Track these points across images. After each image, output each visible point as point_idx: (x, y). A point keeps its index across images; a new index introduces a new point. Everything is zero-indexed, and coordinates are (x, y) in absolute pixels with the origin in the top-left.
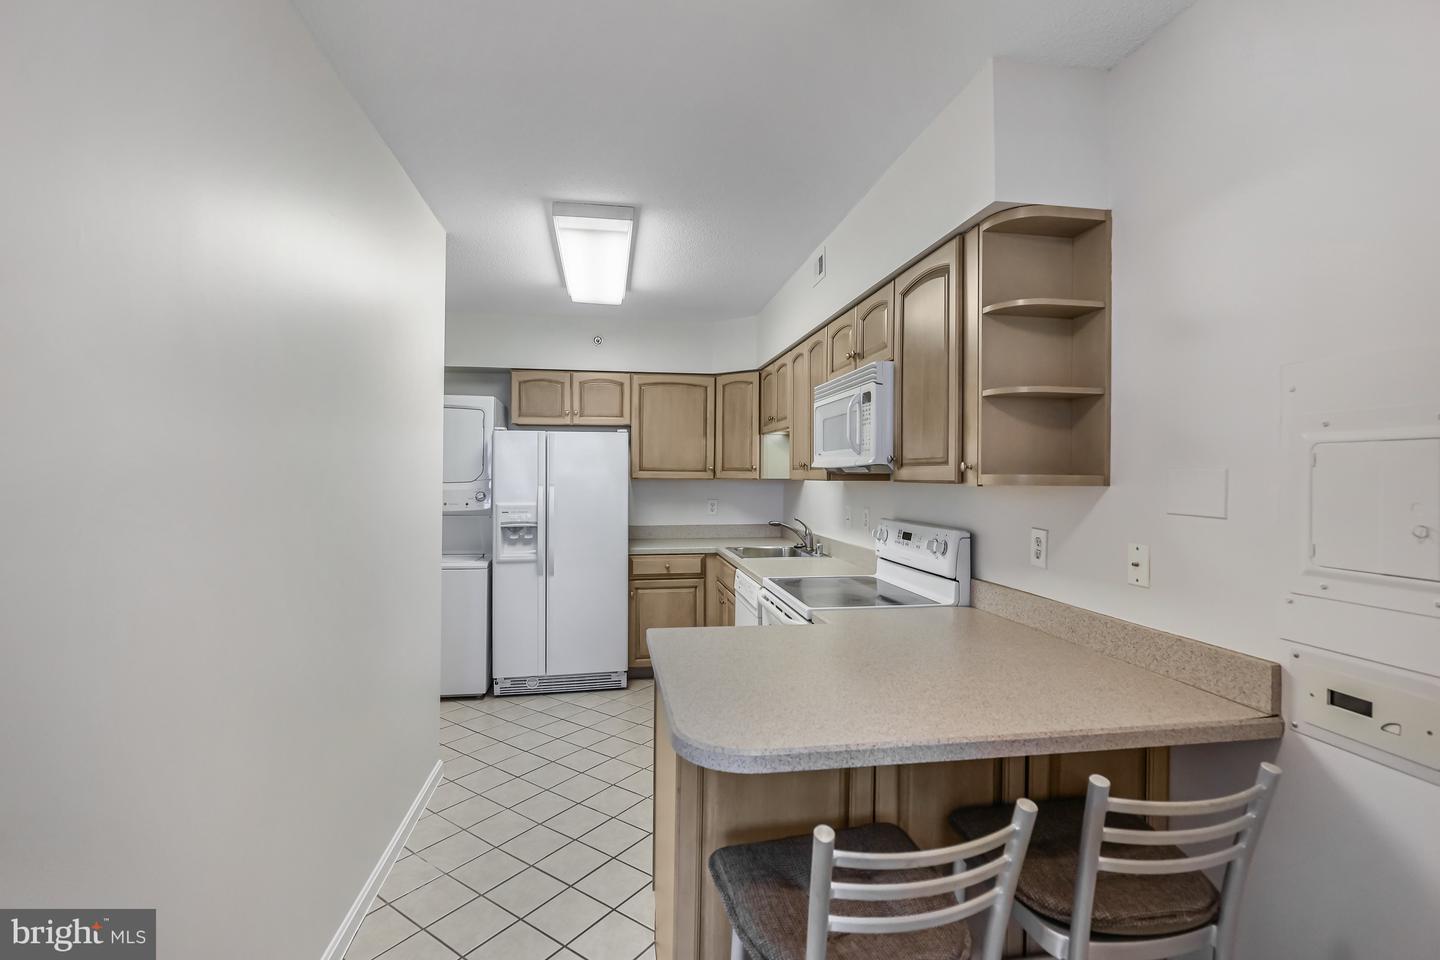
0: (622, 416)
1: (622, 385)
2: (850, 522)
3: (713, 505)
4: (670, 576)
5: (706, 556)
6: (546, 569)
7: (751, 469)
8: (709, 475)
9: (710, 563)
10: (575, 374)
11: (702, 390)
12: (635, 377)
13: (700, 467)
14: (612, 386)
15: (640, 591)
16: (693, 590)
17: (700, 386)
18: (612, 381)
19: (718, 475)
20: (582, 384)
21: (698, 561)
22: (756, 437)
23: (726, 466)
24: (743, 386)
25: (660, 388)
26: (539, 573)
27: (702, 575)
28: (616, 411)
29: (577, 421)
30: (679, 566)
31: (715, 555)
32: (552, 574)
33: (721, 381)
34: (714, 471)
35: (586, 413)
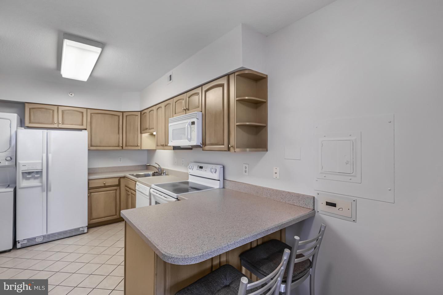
0: (82, 125)
1: (82, 113)
2: (175, 163)
3: (120, 159)
4: (105, 187)
5: (120, 178)
6: (47, 188)
7: (138, 146)
8: (121, 148)
9: (122, 180)
10: (59, 107)
11: (117, 117)
12: (89, 110)
13: (117, 145)
14: (79, 113)
15: (92, 194)
16: (115, 191)
17: (117, 115)
18: (77, 111)
19: (124, 148)
20: (63, 112)
21: (117, 180)
22: (139, 135)
23: (127, 145)
24: (134, 116)
25: (100, 115)
26: (43, 191)
27: (119, 185)
28: (80, 122)
29: (60, 126)
30: (109, 182)
31: (124, 177)
32: (50, 191)
33: (125, 114)
34: (122, 147)
35: (65, 123)
